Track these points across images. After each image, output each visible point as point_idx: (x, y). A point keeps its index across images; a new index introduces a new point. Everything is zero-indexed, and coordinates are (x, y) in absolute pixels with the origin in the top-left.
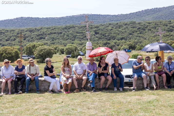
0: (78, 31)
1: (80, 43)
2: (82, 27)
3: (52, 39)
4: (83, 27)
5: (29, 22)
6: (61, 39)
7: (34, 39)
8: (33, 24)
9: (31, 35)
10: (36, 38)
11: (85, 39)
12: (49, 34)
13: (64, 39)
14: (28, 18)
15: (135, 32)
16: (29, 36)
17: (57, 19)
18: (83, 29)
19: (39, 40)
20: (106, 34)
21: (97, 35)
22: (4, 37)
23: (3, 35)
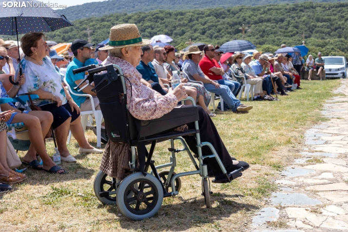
0: (321, 15)
1: (321, 44)
2: (331, 7)
4: (333, 7)
6: (280, 33)
7: (223, 32)
10: (227, 30)
11: (333, 36)
12: (256, 23)
16: (213, 26)
18: (333, 11)
19: (232, 36)
22: (162, 26)
23: (161, 24)
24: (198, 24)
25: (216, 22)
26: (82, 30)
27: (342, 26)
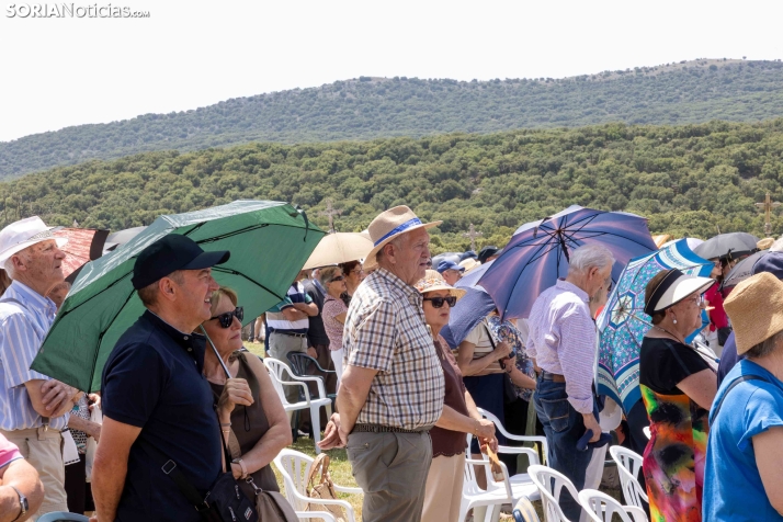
0: (649, 155)
2: (670, 136)
3: (506, 198)
4: (675, 136)
5: (399, 105)
6: (551, 198)
7: (414, 196)
8: (420, 114)
9: (398, 176)
10: (424, 192)
11: (680, 203)
12: (492, 173)
13: (568, 197)
14: (394, 85)
16: (390, 182)
17: (552, 90)
18: (675, 146)
19: (436, 205)
21: (750, 182)
22: (266, 183)
23: (262, 177)
24: (353, 176)
25: (396, 173)
26: (69, 193)
27: (699, 182)
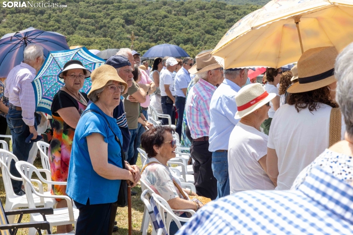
2: (96, 3)
3: (18, 25)
6: (39, 26)
11: (98, 34)
12: (12, 12)
15: (220, 29)
20: (150, 25)
21: (130, 27)
27: (107, 25)
